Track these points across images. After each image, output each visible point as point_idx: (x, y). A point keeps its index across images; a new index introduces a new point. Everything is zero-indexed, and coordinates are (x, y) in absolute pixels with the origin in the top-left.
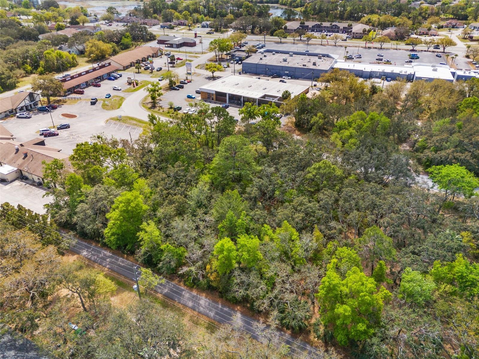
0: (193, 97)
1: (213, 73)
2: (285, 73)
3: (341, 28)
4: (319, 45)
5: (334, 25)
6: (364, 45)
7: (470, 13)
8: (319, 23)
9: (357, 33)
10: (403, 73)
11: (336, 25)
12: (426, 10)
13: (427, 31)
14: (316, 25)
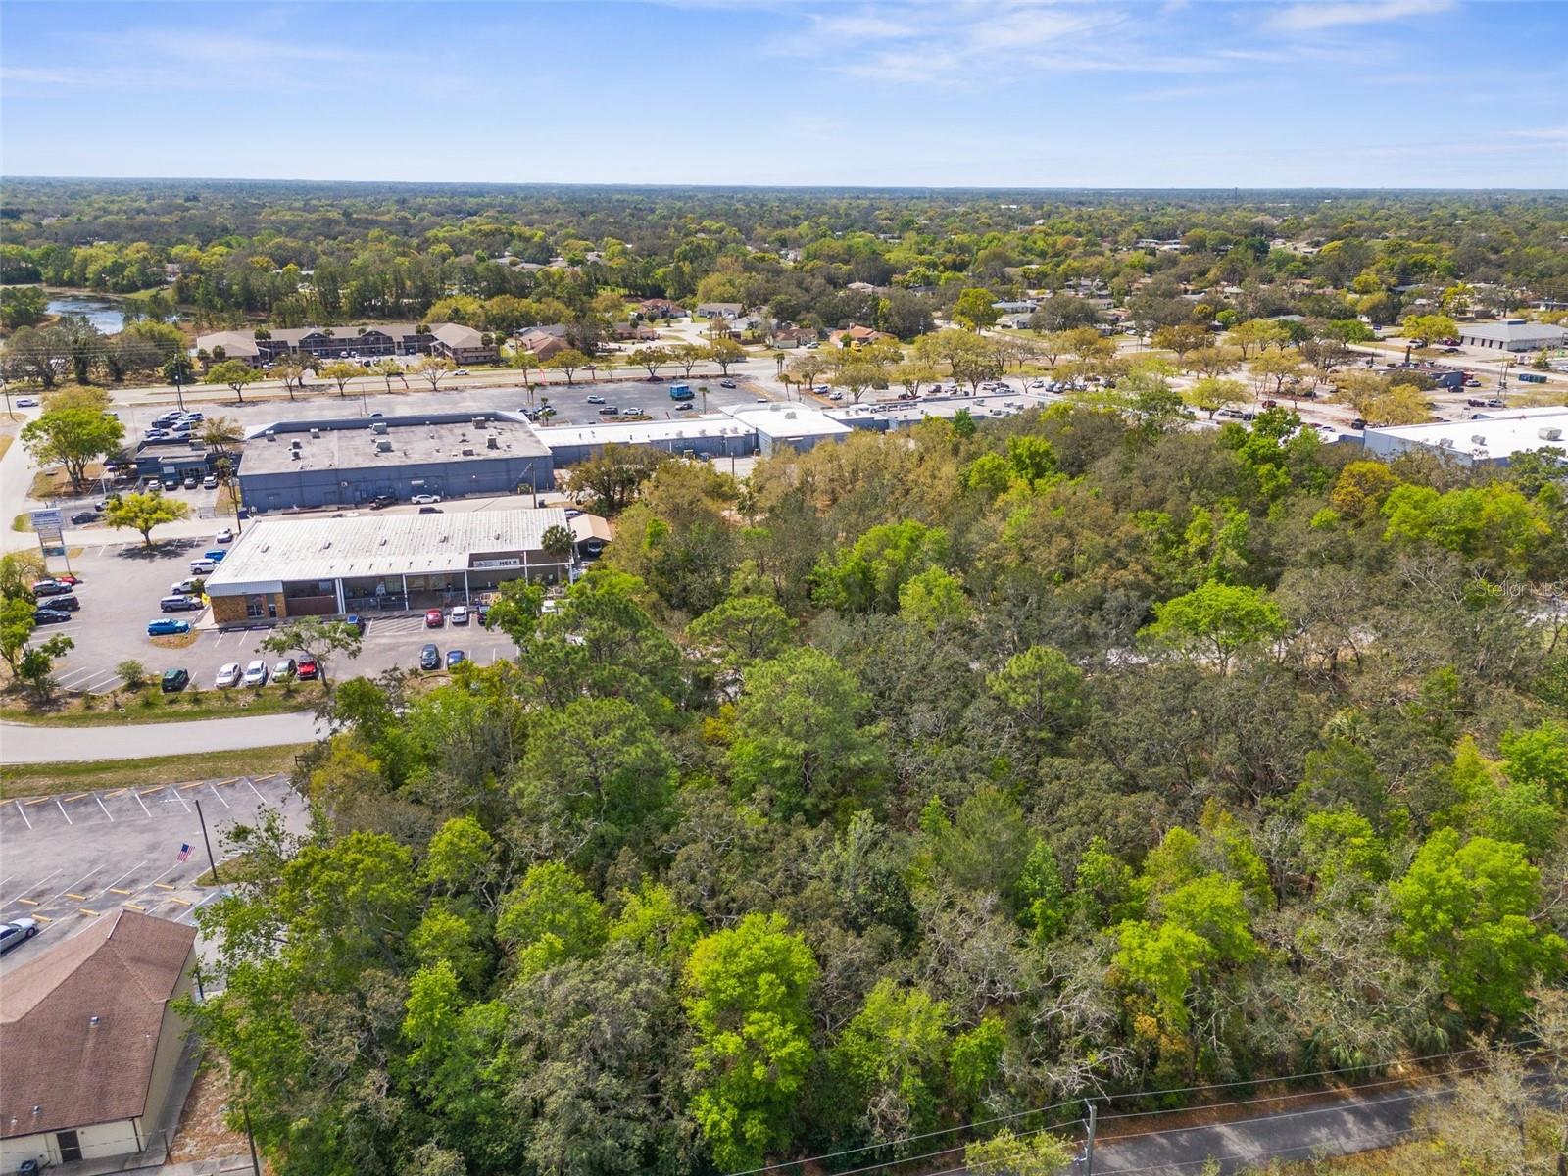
0: (181, 624)
1: (145, 531)
2: (413, 487)
3: (397, 338)
4: (383, 393)
5: (370, 334)
6: (521, 380)
7: (664, 279)
8: (321, 331)
9: (465, 350)
10: (730, 434)
11: (378, 333)
12: (561, 279)
13: (630, 330)
14: (312, 336)
